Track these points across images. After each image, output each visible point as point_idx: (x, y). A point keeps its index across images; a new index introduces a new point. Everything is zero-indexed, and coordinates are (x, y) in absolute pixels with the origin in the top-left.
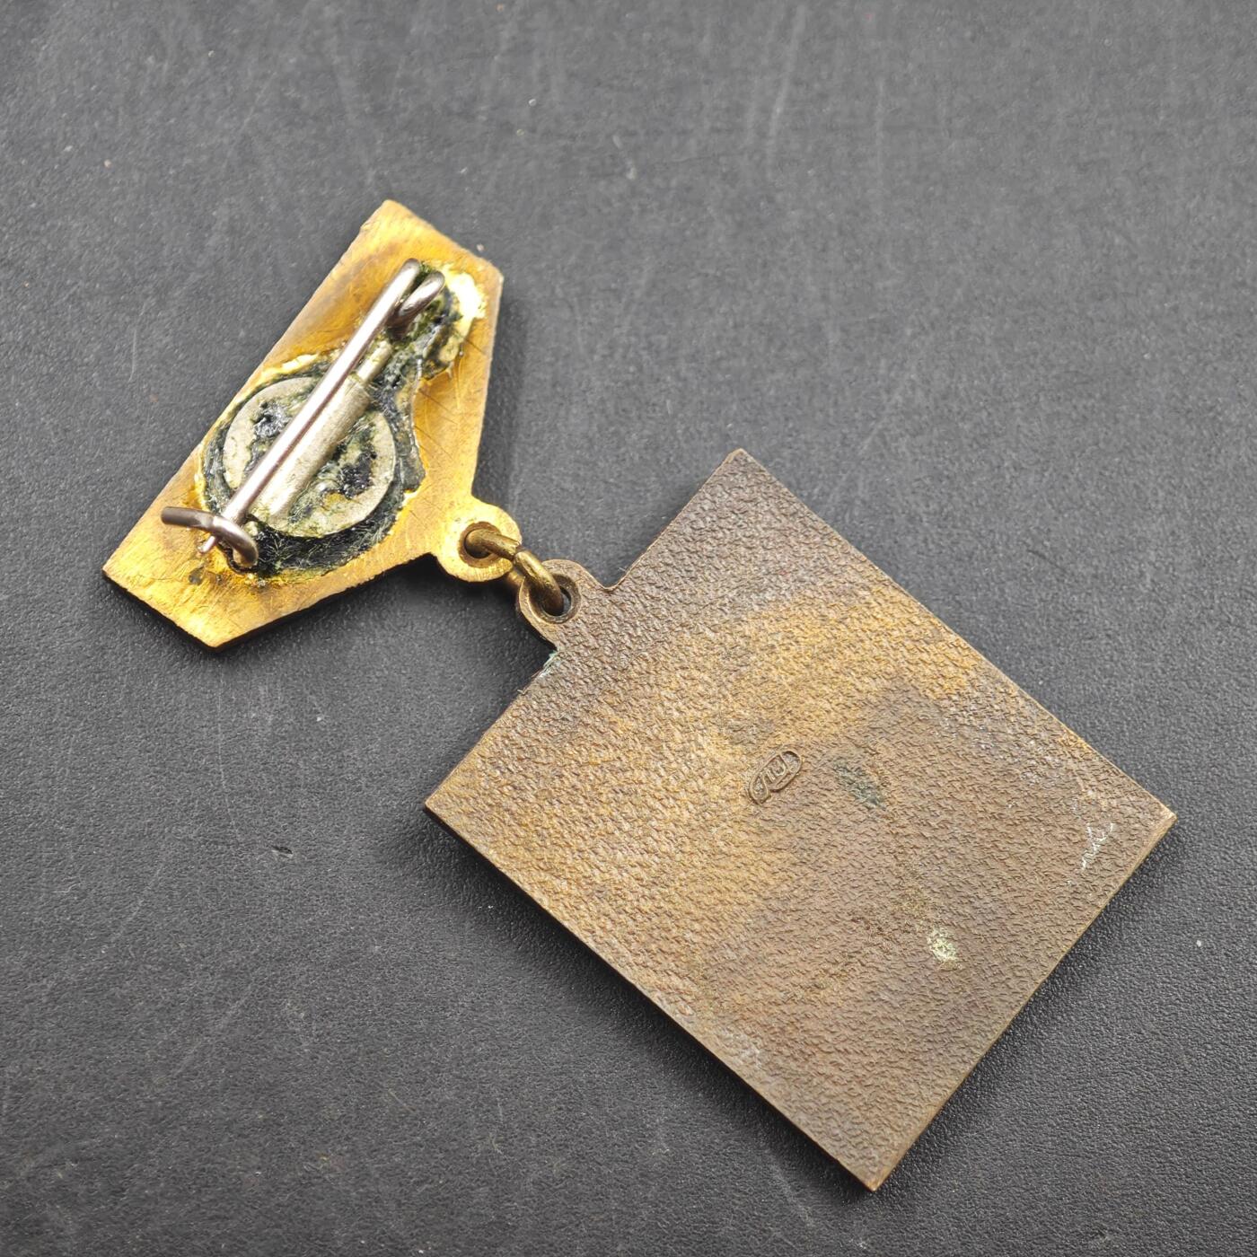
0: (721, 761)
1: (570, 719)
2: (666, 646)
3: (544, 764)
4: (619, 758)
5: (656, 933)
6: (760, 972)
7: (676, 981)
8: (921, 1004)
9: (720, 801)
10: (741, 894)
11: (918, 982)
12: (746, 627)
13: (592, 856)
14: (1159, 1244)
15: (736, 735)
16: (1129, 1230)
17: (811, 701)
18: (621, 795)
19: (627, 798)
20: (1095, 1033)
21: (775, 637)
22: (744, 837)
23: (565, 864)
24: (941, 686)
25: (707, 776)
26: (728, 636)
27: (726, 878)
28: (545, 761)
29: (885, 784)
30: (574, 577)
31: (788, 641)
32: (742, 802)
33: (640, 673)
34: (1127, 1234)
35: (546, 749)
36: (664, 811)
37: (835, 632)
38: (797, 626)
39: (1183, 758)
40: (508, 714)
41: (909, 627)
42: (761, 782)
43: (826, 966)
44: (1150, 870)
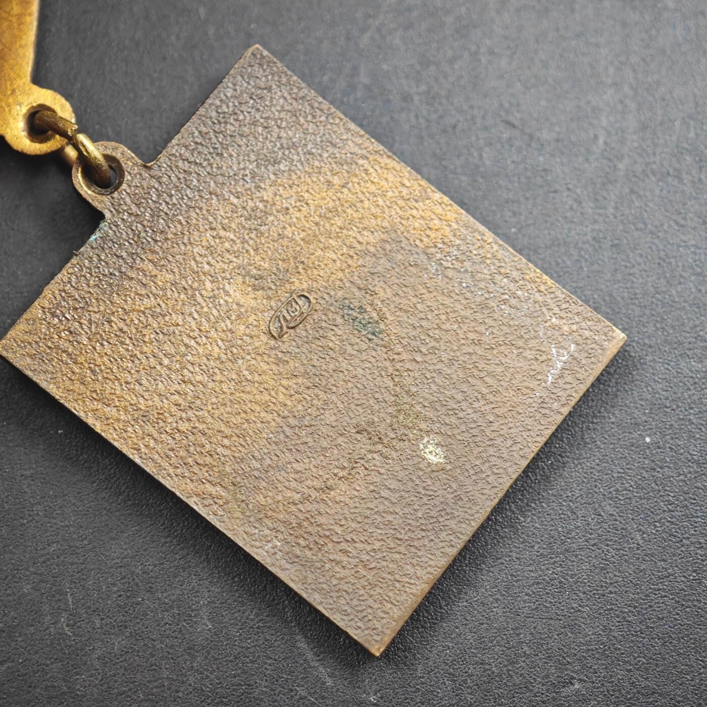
0: (246, 305)
1: (117, 274)
2: (198, 211)
3: (95, 312)
4: (159, 305)
5: (192, 449)
6: (280, 478)
7: (209, 488)
8: (416, 499)
9: (245, 338)
10: (263, 414)
11: (413, 481)
12: (264, 193)
13: (137, 387)
14: (619, 691)
15: (257, 283)
16: (594, 679)
17: (320, 252)
18: (161, 336)
19: (166, 338)
20: (562, 516)
21: (289, 201)
22: (265, 367)
23: (115, 394)
24: (428, 236)
25: (233, 317)
26: (250, 201)
27: (251, 401)
28: (96, 310)
29: (382, 318)
30: (118, 156)
31: (300, 204)
32: (264, 338)
33: (176, 234)
34: (593, 682)
35: (97, 299)
36: (198, 347)
37: (339, 195)
38: (308, 191)
39: (632, 288)
40: (64, 271)
41: (401, 189)
42: (279, 321)
43: (336, 471)
44: (606, 381)
